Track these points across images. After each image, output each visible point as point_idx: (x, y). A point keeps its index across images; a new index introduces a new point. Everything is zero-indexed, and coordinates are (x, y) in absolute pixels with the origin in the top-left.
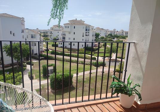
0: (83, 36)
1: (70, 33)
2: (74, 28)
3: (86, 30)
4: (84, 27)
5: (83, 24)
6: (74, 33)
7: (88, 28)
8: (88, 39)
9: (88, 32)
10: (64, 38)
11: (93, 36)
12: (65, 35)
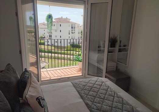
0: (69, 34)
1: (56, 31)
2: (60, 26)
3: (72, 28)
4: (69, 25)
5: (69, 22)
6: (61, 31)
7: (74, 26)
8: (74, 36)
9: (74, 30)
10: (50, 36)
11: (79, 33)
12: (51, 33)
